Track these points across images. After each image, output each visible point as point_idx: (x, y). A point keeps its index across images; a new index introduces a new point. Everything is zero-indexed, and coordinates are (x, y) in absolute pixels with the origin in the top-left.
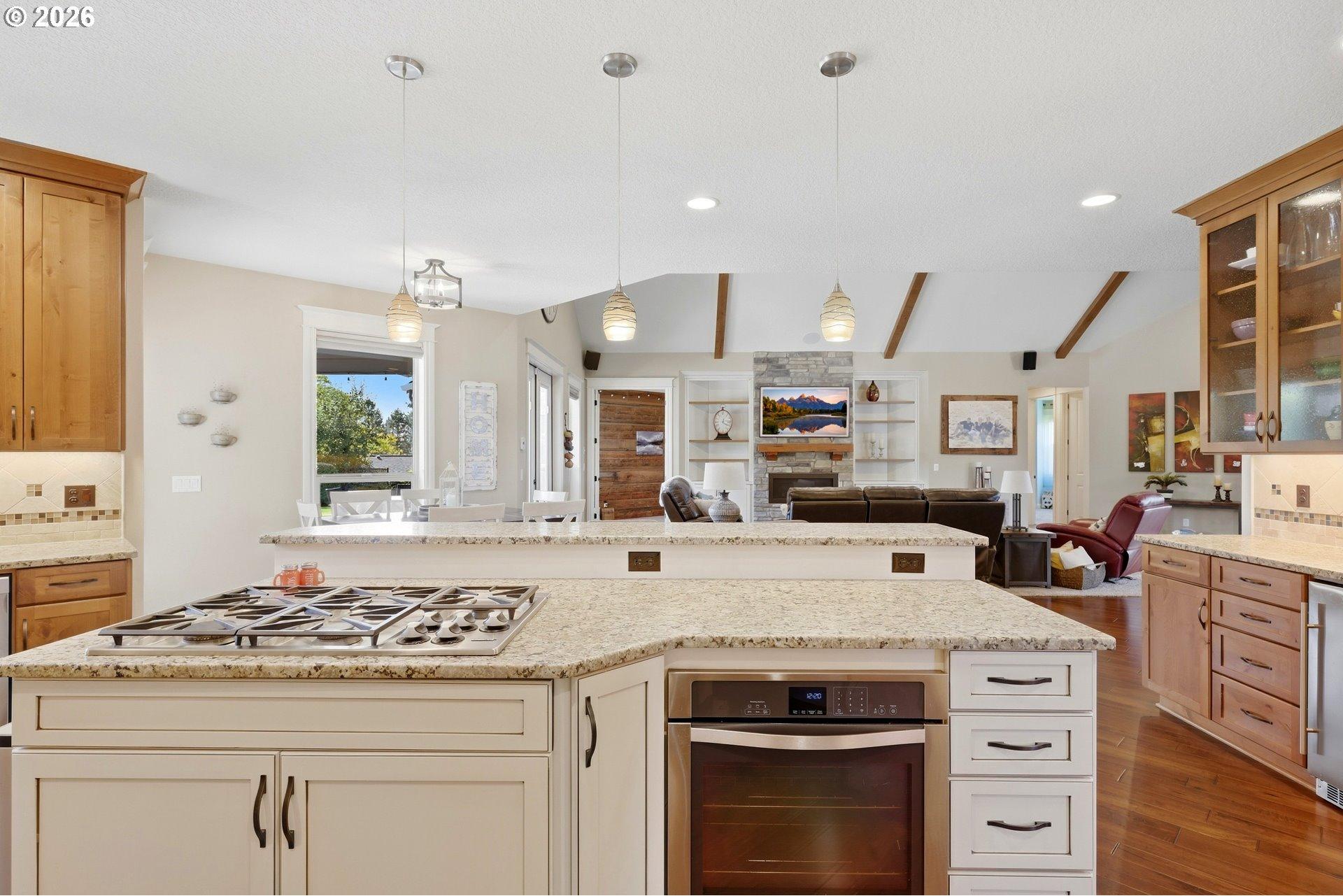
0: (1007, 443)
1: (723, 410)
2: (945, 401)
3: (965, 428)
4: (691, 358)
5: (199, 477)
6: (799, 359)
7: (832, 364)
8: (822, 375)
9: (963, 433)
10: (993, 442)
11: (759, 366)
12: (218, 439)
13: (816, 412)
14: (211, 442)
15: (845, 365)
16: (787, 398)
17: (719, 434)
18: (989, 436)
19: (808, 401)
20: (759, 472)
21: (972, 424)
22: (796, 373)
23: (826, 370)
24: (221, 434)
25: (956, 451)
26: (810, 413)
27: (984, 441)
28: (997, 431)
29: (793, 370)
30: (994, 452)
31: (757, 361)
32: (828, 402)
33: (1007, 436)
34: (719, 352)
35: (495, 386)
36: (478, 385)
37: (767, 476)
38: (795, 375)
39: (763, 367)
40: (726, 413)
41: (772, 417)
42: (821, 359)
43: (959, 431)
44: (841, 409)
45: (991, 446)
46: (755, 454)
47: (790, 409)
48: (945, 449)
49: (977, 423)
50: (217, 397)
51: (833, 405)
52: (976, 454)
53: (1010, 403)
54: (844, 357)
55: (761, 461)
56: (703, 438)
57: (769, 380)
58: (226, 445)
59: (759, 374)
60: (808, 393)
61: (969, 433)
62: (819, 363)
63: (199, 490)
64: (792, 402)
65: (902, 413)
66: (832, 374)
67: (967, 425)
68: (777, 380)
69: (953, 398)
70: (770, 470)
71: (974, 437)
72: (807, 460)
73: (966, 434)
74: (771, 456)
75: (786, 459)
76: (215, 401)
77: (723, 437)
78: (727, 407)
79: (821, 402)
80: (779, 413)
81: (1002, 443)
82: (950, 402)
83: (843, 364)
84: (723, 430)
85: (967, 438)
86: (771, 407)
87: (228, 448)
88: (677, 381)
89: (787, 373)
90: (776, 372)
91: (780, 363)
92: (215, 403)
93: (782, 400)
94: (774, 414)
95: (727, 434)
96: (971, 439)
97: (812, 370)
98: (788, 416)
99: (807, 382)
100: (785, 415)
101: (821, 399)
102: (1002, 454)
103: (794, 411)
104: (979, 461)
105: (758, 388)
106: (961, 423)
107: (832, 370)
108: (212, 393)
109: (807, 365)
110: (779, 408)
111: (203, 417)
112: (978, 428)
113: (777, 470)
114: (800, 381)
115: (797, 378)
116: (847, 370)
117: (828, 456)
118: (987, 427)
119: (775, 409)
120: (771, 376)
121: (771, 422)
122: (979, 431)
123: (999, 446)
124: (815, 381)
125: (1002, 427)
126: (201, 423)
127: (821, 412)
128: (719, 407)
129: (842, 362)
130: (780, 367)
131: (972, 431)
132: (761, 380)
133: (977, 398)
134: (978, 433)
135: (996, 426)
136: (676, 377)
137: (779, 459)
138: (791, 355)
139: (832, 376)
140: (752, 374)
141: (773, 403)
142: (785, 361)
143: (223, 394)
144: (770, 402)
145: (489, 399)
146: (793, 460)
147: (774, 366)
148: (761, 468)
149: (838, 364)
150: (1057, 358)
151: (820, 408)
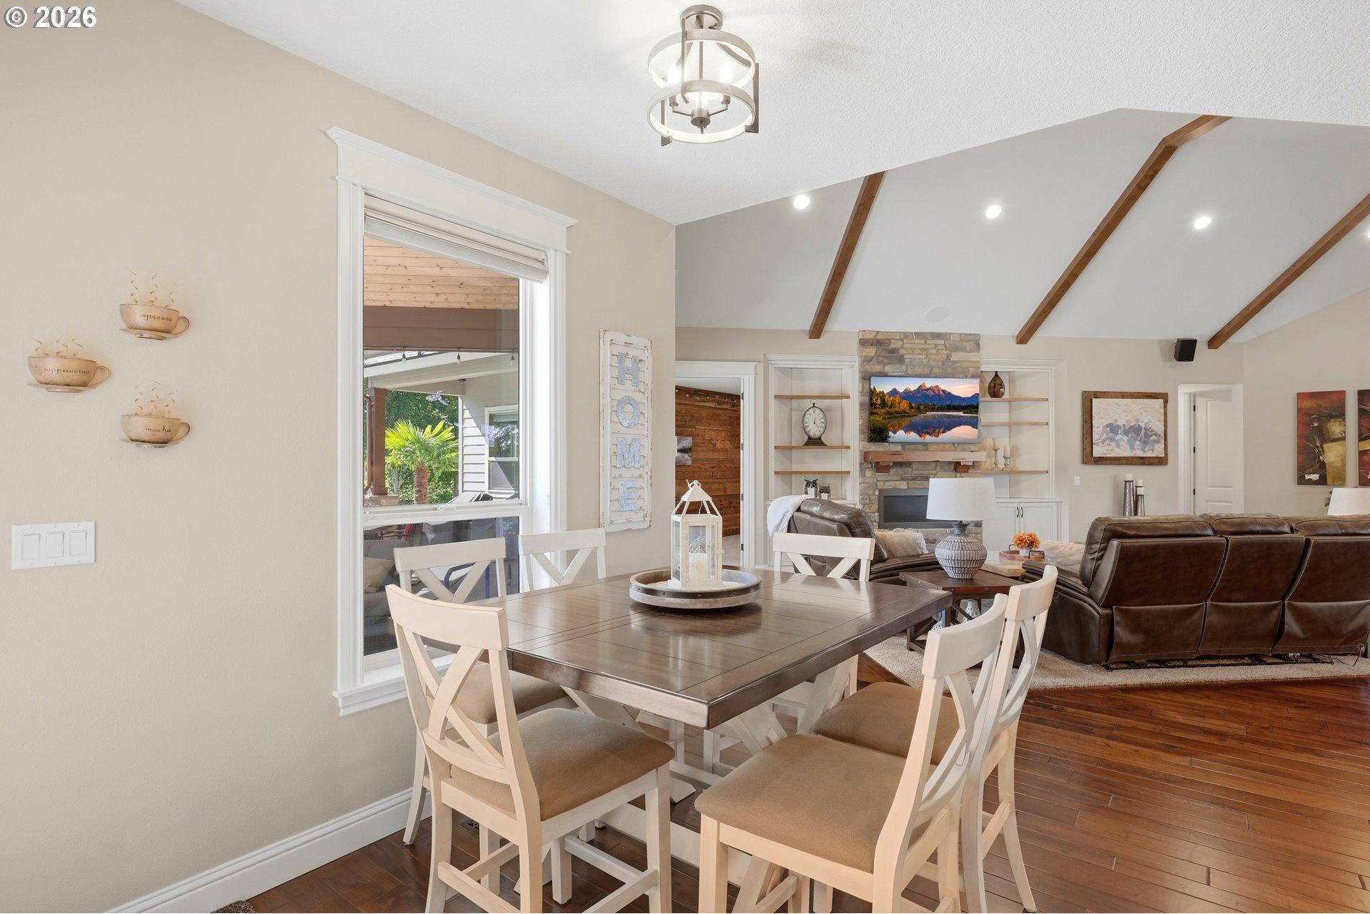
0: (1158, 451)
1: (814, 406)
2: (1088, 399)
3: (1111, 431)
4: (779, 337)
5: (90, 526)
6: (916, 341)
7: (956, 349)
8: (944, 363)
9: (1108, 439)
10: (1143, 450)
11: (866, 350)
12: (141, 428)
13: (941, 409)
14: (125, 437)
15: (971, 351)
16: (901, 390)
17: (810, 438)
18: (1138, 443)
19: (931, 393)
20: (866, 489)
21: (1119, 427)
22: (912, 360)
23: (948, 357)
24: (150, 415)
25: (1100, 461)
26: (933, 410)
27: (1132, 448)
28: (1147, 436)
29: (909, 356)
30: (1143, 461)
31: (864, 343)
32: (958, 395)
33: (1158, 442)
34: (817, 331)
35: (649, 344)
36: (628, 340)
37: (877, 493)
38: (911, 362)
39: (871, 351)
40: (818, 411)
41: (880, 415)
42: (942, 342)
43: (1105, 436)
44: (971, 406)
45: (1140, 454)
46: (861, 464)
47: (904, 405)
48: (1089, 458)
49: (1124, 425)
50: (139, 320)
51: (964, 399)
52: (1122, 464)
53: (1161, 402)
54: (970, 341)
55: (868, 473)
56: (787, 444)
57: (878, 368)
58: (164, 443)
59: (866, 360)
60: (929, 383)
61: (1116, 438)
62: (940, 347)
63: (90, 558)
64: (907, 395)
65: (1029, 413)
66: (956, 362)
67: (1113, 428)
68: (888, 369)
69: (1097, 395)
70: (880, 485)
71: (1121, 443)
72: (926, 472)
73: (1112, 440)
74: (880, 467)
75: (900, 471)
76: (133, 328)
77: (815, 442)
78: (818, 403)
79: (949, 395)
80: (890, 410)
81: (1153, 450)
82: (1094, 400)
83: (968, 349)
84: (815, 431)
85: (1113, 444)
86: (879, 402)
87: (168, 451)
88: (761, 367)
89: (901, 360)
90: (887, 357)
91: (892, 346)
92: (131, 337)
93: (894, 392)
94: (883, 411)
95: (820, 438)
96: (1118, 446)
97: (933, 356)
98: (903, 414)
99: (926, 371)
100: (898, 413)
101: (949, 390)
102: (1152, 464)
103: (911, 407)
104: (1128, 473)
105: (866, 377)
106: (1107, 426)
107: (955, 356)
108: (125, 310)
109: (926, 350)
110: (889, 403)
111: (102, 368)
112: (1126, 433)
113: (888, 485)
114: (918, 370)
115: (914, 366)
116: (972, 357)
117: (952, 466)
118: (1135, 431)
119: (884, 404)
120: (879, 363)
121: (878, 421)
122: (1127, 435)
123: (1149, 454)
124: (935, 370)
125: (1154, 431)
126: (94, 386)
127: (950, 408)
128: (808, 403)
129: (968, 347)
130: (893, 351)
131: (1119, 437)
132: (869, 368)
133: (1123, 395)
134: (1126, 438)
135: (1146, 430)
136: (759, 362)
137: (892, 471)
138: (906, 336)
139: (957, 365)
140: (856, 361)
141: (882, 395)
142: (899, 344)
143: (157, 313)
144: (878, 395)
145: (641, 365)
146: (909, 472)
147: (886, 350)
148: (869, 483)
149: (963, 350)
150: (1209, 348)
151: (948, 403)
